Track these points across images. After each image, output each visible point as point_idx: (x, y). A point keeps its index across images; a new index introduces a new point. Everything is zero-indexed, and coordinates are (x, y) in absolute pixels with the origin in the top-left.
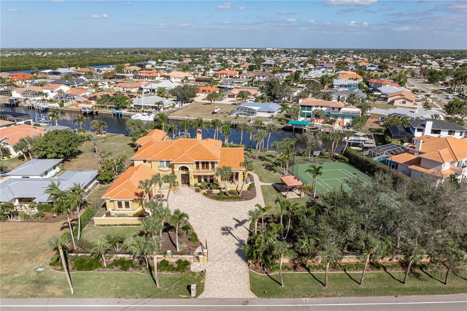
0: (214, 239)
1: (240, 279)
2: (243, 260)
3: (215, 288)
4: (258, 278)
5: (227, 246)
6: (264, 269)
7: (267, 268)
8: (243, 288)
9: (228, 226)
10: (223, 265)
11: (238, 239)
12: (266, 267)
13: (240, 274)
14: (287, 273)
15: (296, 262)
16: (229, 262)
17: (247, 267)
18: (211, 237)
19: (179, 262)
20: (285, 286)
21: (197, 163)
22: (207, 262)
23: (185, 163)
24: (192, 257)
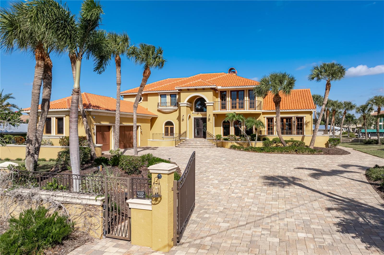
21: (223, 95)
22: (174, 248)
23: (200, 87)
24: (92, 205)
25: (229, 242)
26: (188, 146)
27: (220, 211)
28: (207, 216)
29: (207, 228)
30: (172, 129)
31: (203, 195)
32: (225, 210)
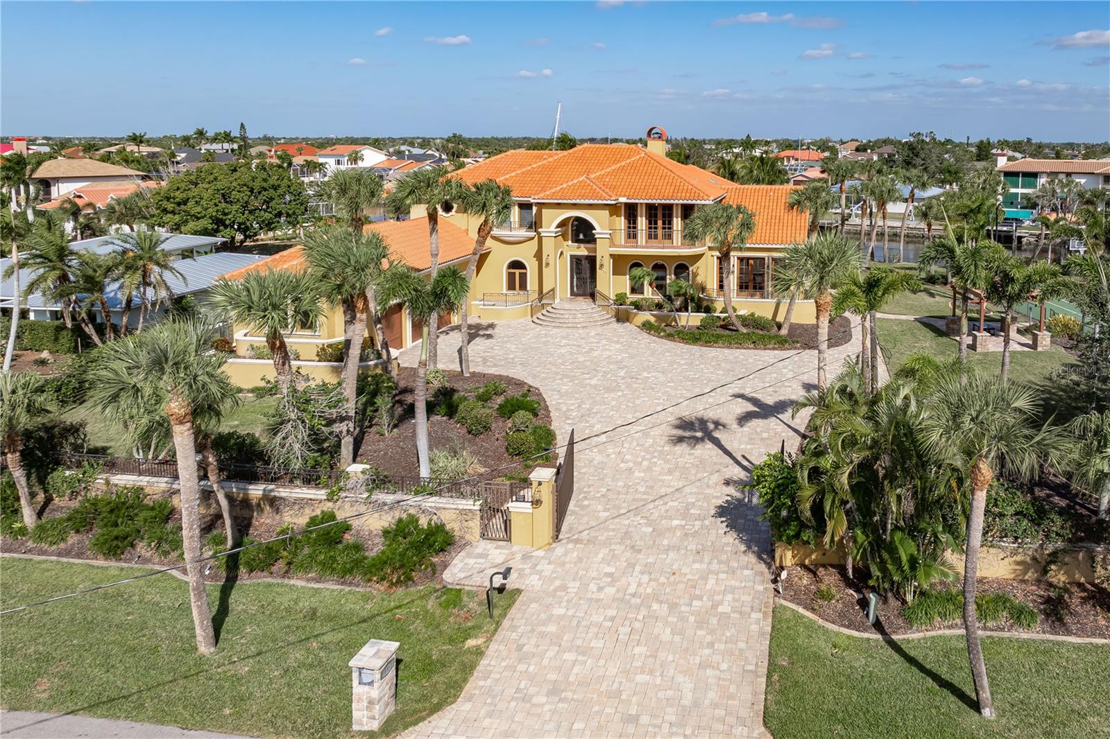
0: (628, 457)
1: (711, 645)
2: (749, 547)
3: (532, 690)
4: (829, 650)
5: (681, 485)
6: (864, 604)
7: (885, 601)
8: (715, 706)
9: (711, 414)
10: (631, 566)
11: (745, 463)
12: (873, 589)
13: (714, 621)
14: (1006, 634)
15: (1058, 576)
16: (672, 555)
17: (763, 586)
18: (617, 450)
19: (401, 530)
20: (1002, 713)
21: (631, 211)
22: (554, 545)
23: (582, 201)
24: (470, 510)
25: (606, 534)
26: (557, 325)
27: (602, 495)
28: (586, 503)
29: (585, 519)
30: (523, 277)
31: (585, 467)
32: (609, 493)
